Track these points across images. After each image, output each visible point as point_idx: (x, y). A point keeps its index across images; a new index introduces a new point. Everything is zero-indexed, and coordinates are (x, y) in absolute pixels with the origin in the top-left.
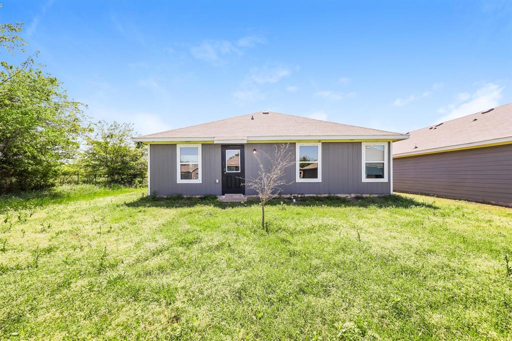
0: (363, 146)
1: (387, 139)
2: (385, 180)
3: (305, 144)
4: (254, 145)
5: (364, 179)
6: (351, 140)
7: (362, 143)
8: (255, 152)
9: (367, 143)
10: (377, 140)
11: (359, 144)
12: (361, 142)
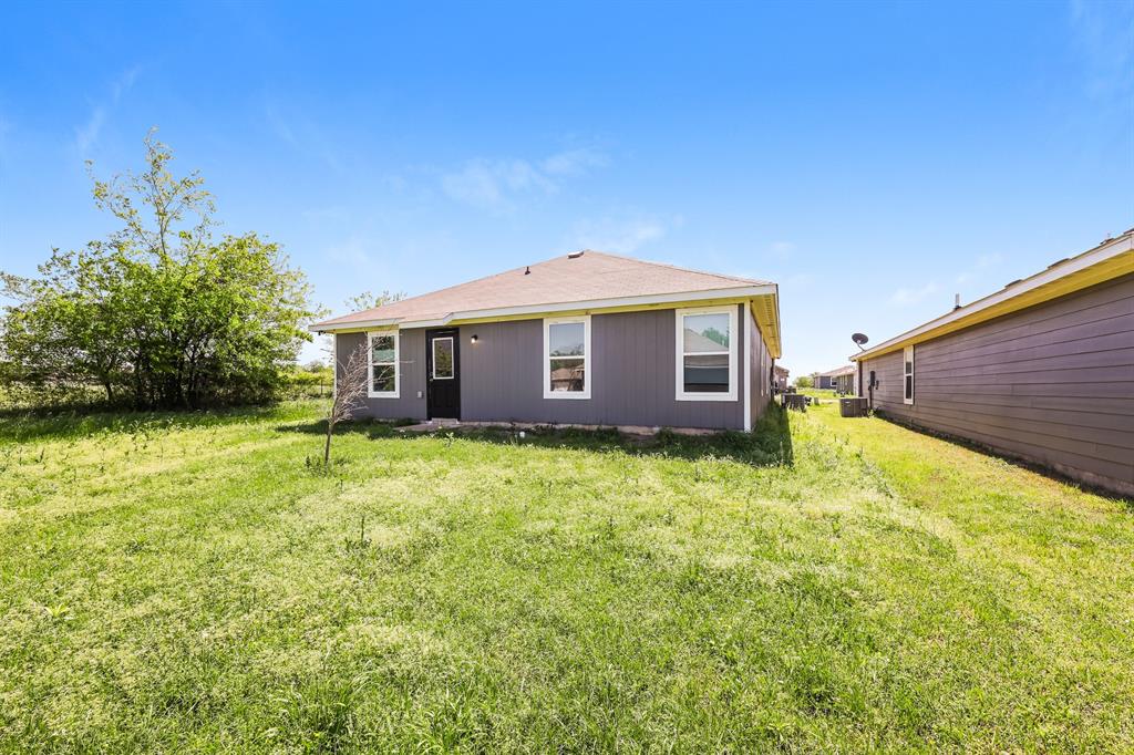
0: (680, 316)
1: (734, 299)
2: (731, 396)
3: (561, 321)
4: (476, 329)
5: (681, 395)
6: (652, 305)
7: (677, 311)
8: (473, 341)
9: (687, 310)
10: (711, 301)
11: (669, 314)
12: (674, 310)
